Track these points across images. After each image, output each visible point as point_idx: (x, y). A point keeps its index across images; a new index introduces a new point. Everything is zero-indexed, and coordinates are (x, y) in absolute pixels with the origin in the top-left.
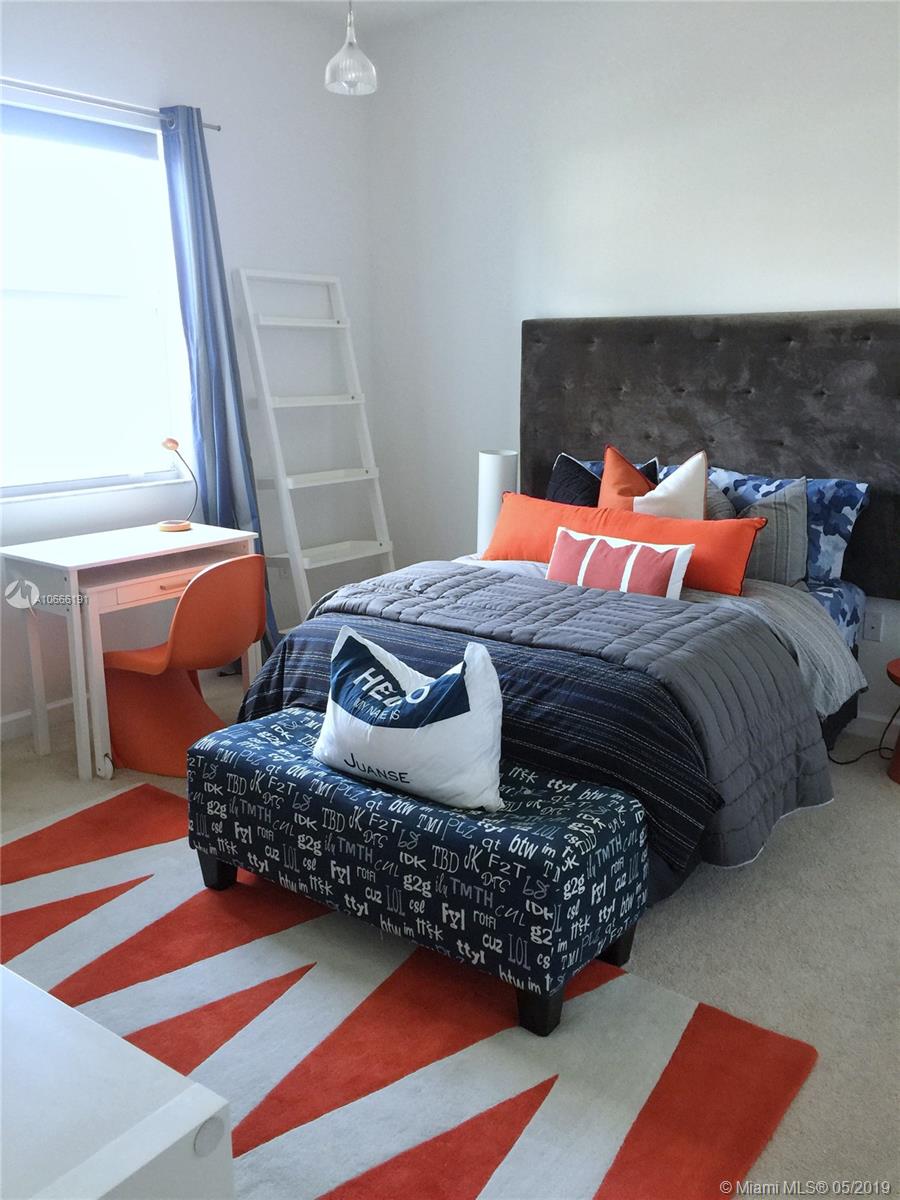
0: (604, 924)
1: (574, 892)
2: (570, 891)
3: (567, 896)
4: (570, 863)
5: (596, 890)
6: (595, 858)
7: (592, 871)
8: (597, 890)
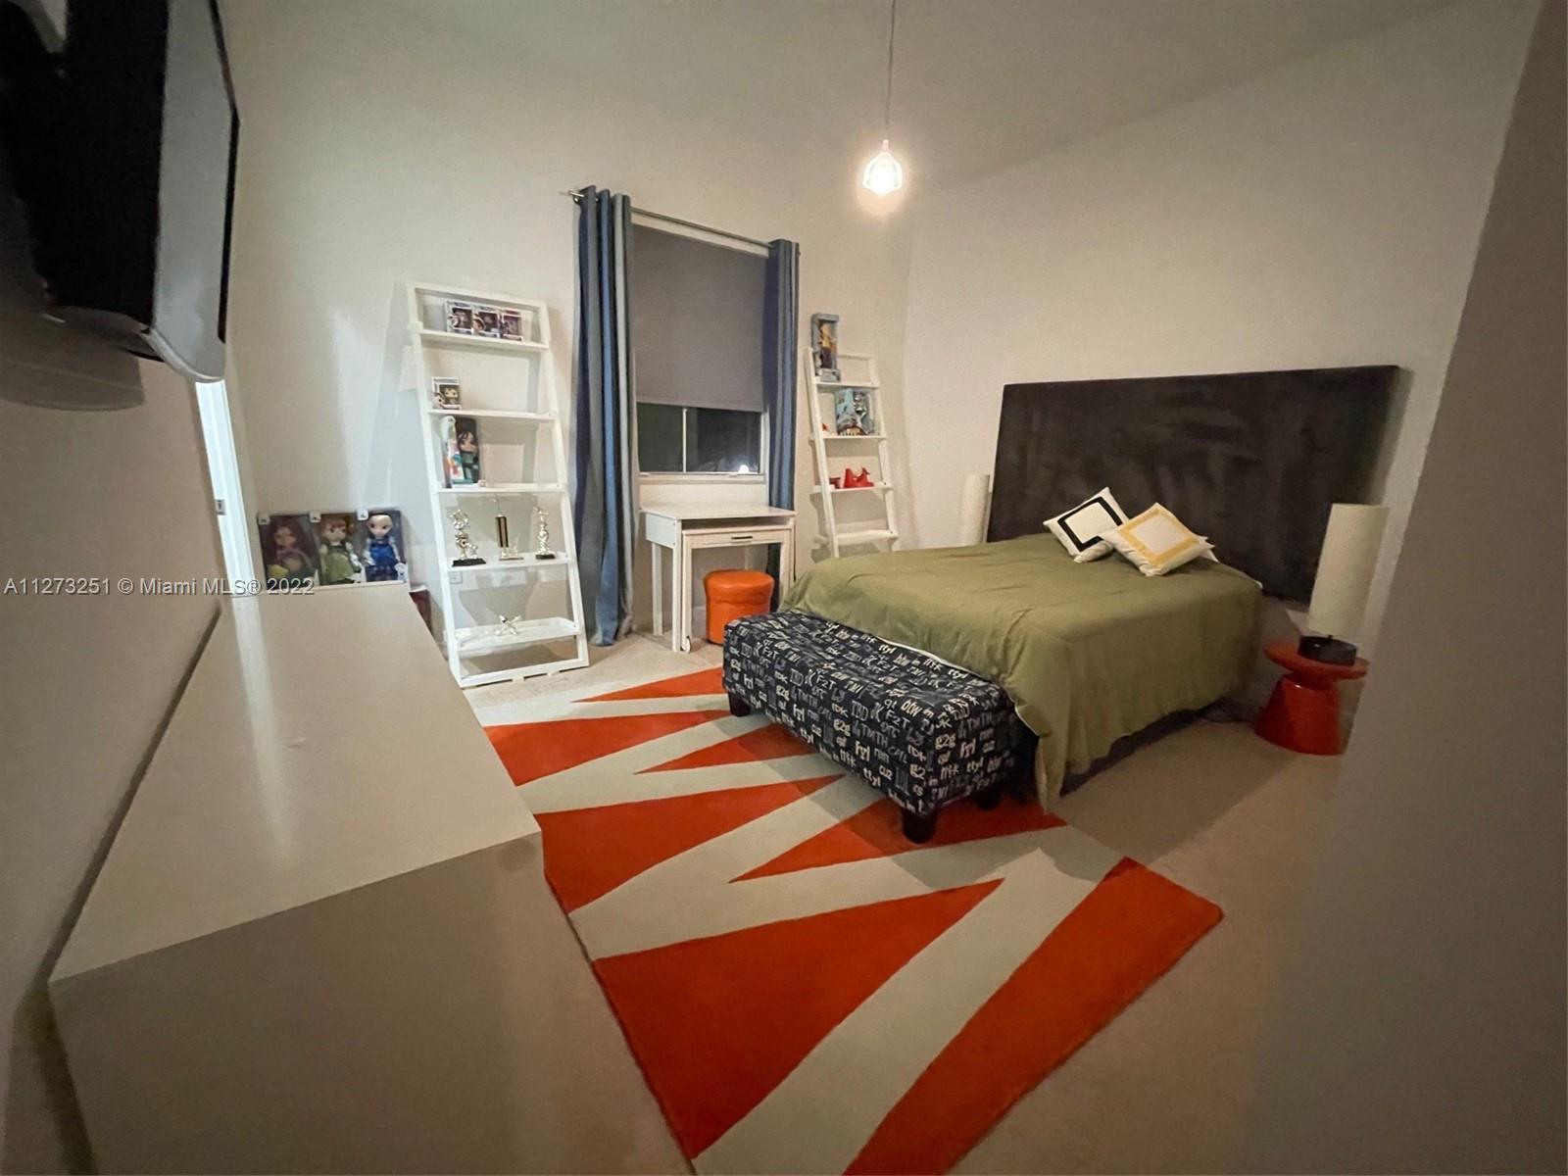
0: (972, 774)
1: (945, 745)
2: (942, 743)
3: (938, 746)
4: (943, 723)
5: (964, 747)
6: (966, 727)
7: (962, 734)
8: (965, 749)
